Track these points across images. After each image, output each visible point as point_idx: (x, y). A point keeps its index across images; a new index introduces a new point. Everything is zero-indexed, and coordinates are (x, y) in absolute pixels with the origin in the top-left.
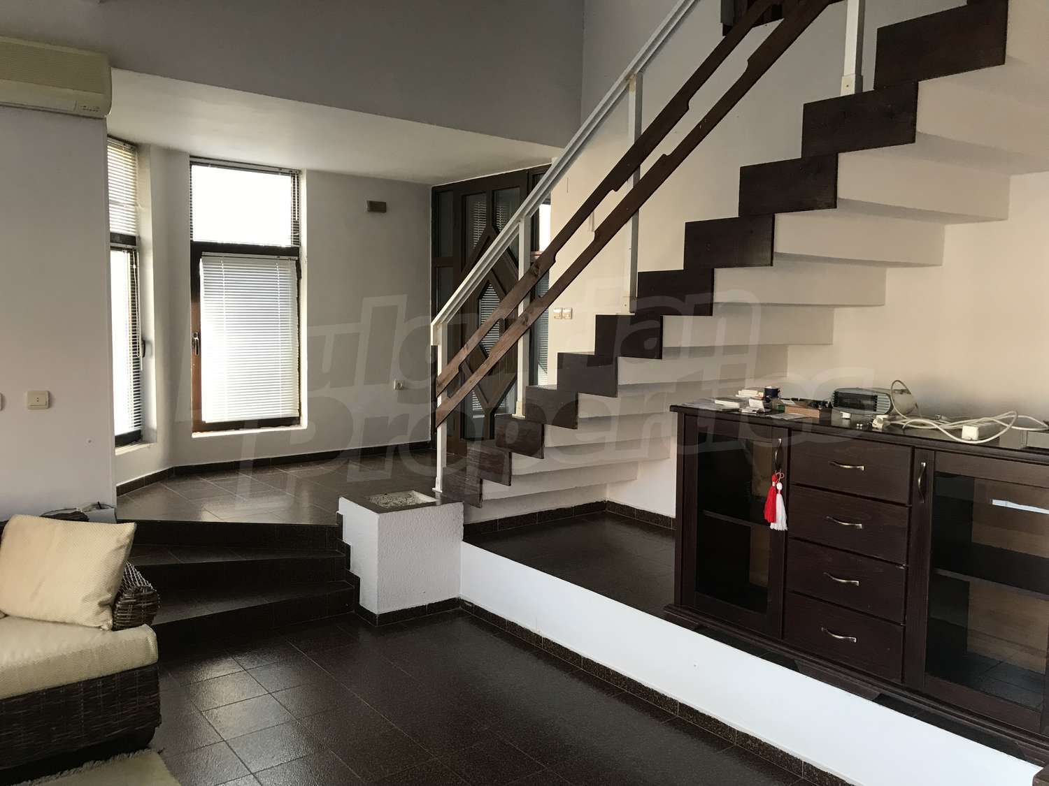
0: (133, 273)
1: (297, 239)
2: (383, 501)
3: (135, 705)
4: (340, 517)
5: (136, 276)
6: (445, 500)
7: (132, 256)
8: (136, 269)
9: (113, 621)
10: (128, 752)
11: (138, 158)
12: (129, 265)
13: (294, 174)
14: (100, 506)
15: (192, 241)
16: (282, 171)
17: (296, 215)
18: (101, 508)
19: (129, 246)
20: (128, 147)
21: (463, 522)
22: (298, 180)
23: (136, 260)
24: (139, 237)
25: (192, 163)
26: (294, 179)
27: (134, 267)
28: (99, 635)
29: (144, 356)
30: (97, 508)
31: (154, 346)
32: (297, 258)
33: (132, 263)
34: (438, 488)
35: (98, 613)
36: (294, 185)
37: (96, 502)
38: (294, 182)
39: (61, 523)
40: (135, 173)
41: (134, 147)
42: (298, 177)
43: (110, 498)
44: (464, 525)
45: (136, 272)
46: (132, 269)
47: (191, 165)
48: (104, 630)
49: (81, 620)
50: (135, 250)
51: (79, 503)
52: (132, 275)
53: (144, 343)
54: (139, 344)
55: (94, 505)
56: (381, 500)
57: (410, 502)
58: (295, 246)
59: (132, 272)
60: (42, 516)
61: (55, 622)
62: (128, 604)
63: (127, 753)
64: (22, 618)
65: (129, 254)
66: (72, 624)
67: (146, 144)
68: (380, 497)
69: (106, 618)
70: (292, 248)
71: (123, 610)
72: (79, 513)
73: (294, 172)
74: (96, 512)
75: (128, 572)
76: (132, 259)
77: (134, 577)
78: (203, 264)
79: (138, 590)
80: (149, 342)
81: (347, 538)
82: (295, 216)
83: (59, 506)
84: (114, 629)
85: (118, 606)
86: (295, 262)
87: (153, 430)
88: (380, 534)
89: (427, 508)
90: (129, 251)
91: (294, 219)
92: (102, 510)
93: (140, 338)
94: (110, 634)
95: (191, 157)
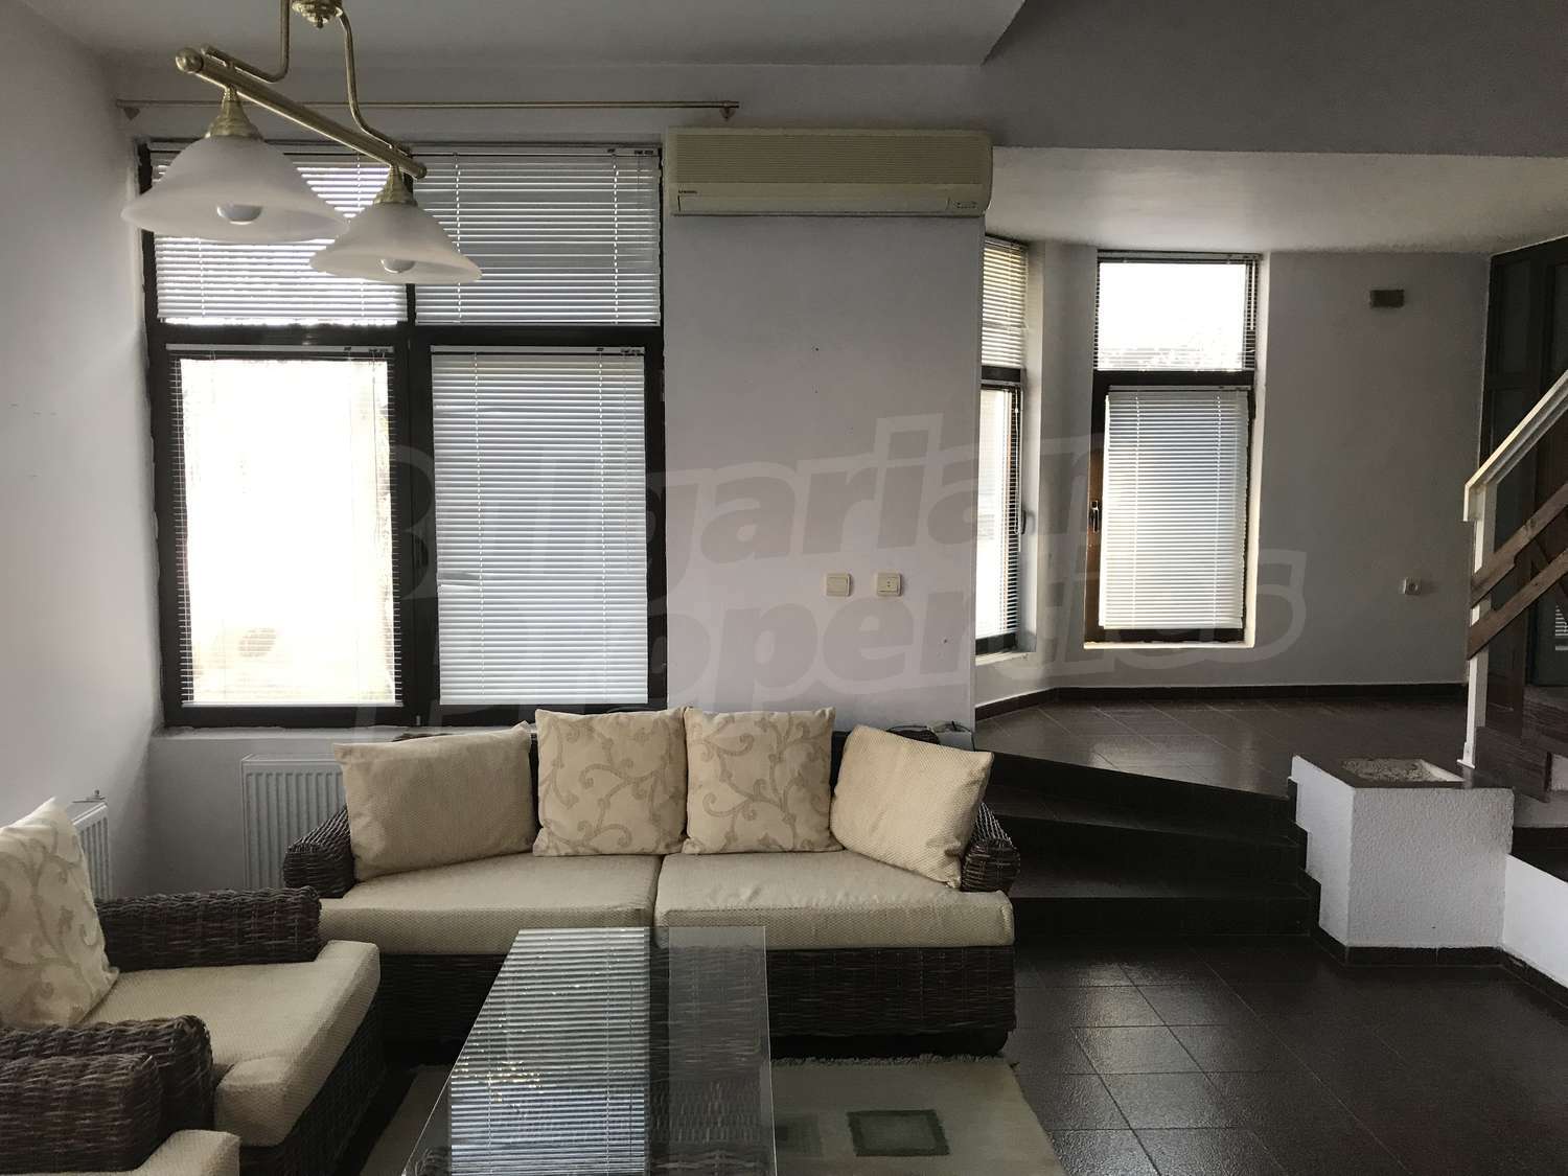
0: (1015, 421)
1: (1250, 358)
2: (1364, 771)
3: (984, 994)
4: (1293, 786)
5: (1019, 423)
6: (1479, 782)
7: (1014, 396)
8: (1019, 414)
9: (962, 879)
10: (974, 1054)
11: (1029, 262)
12: (1010, 409)
13: (1251, 260)
14: (954, 727)
15: (1095, 371)
16: (1233, 257)
17: (1252, 322)
18: (956, 730)
19: (1011, 384)
20: (1016, 247)
21: (1511, 822)
22: (1257, 269)
23: (1019, 401)
24: (1025, 370)
25: (1101, 260)
26: (1251, 268)
27: (1017, 411)
28: (944, 891)
29: (1023, 533)
30: (951, 730)
31: (1037, 518)
32: (1249, 387)
33: (1013, 407)
34: (1468, 760)
35: (943, 865)
36: (1250, 277)
37: (950, 720)
38: (1251, 273)
39: (906, 741)
40: (1024, 283)
41: (1024, 247)
42: (1256, 265)
43: (968, 720)
44: (1513, 828)
45: (1019, 419)
46: (1013, 414)
47: (1099, 263)
48: (950, 887)
49: (923, 868)
50: (1019, 388)
51: (931, 720)
52: (1013, 423)
53: (1025, 515)
54: (1017, 516)
55: (947, 725)
56: (1365, 768)
57: (1413, 776)
58: (1248, 369)
59: (1013, 419)
60: (889, 731)
61: (894, 866)
62: (981, 859)
63: (972, 1055)
64: (860, 854)
65: (1011, 394)
66: (914, 873)
67: (1039, 241)
68: (1362, 763)
69: (952, 874)
70: (1243, 372)
71: (973, 866)
72: (929, 732)
73: (1251, 258)
74: (949, 733)
75: (983, 817)
76: (1014, 401)
77: (989, 826)
78: (1111, 403)
79: (992, 843)
80: (1032, 515)
81: (1303, 820)
82: (1249, 324)
83: (909, 720)
84: (962, 888)
85: (968, 859)
86: (1246, 394)
87: (1030, 633)
88: (1356, 820)
89: (1444, 790)
90: (1011, 389)
91: (1249, 328)
92: (957, 733)
93: (1020, 509)
94: (956, 895)
95: (1100, 251)
